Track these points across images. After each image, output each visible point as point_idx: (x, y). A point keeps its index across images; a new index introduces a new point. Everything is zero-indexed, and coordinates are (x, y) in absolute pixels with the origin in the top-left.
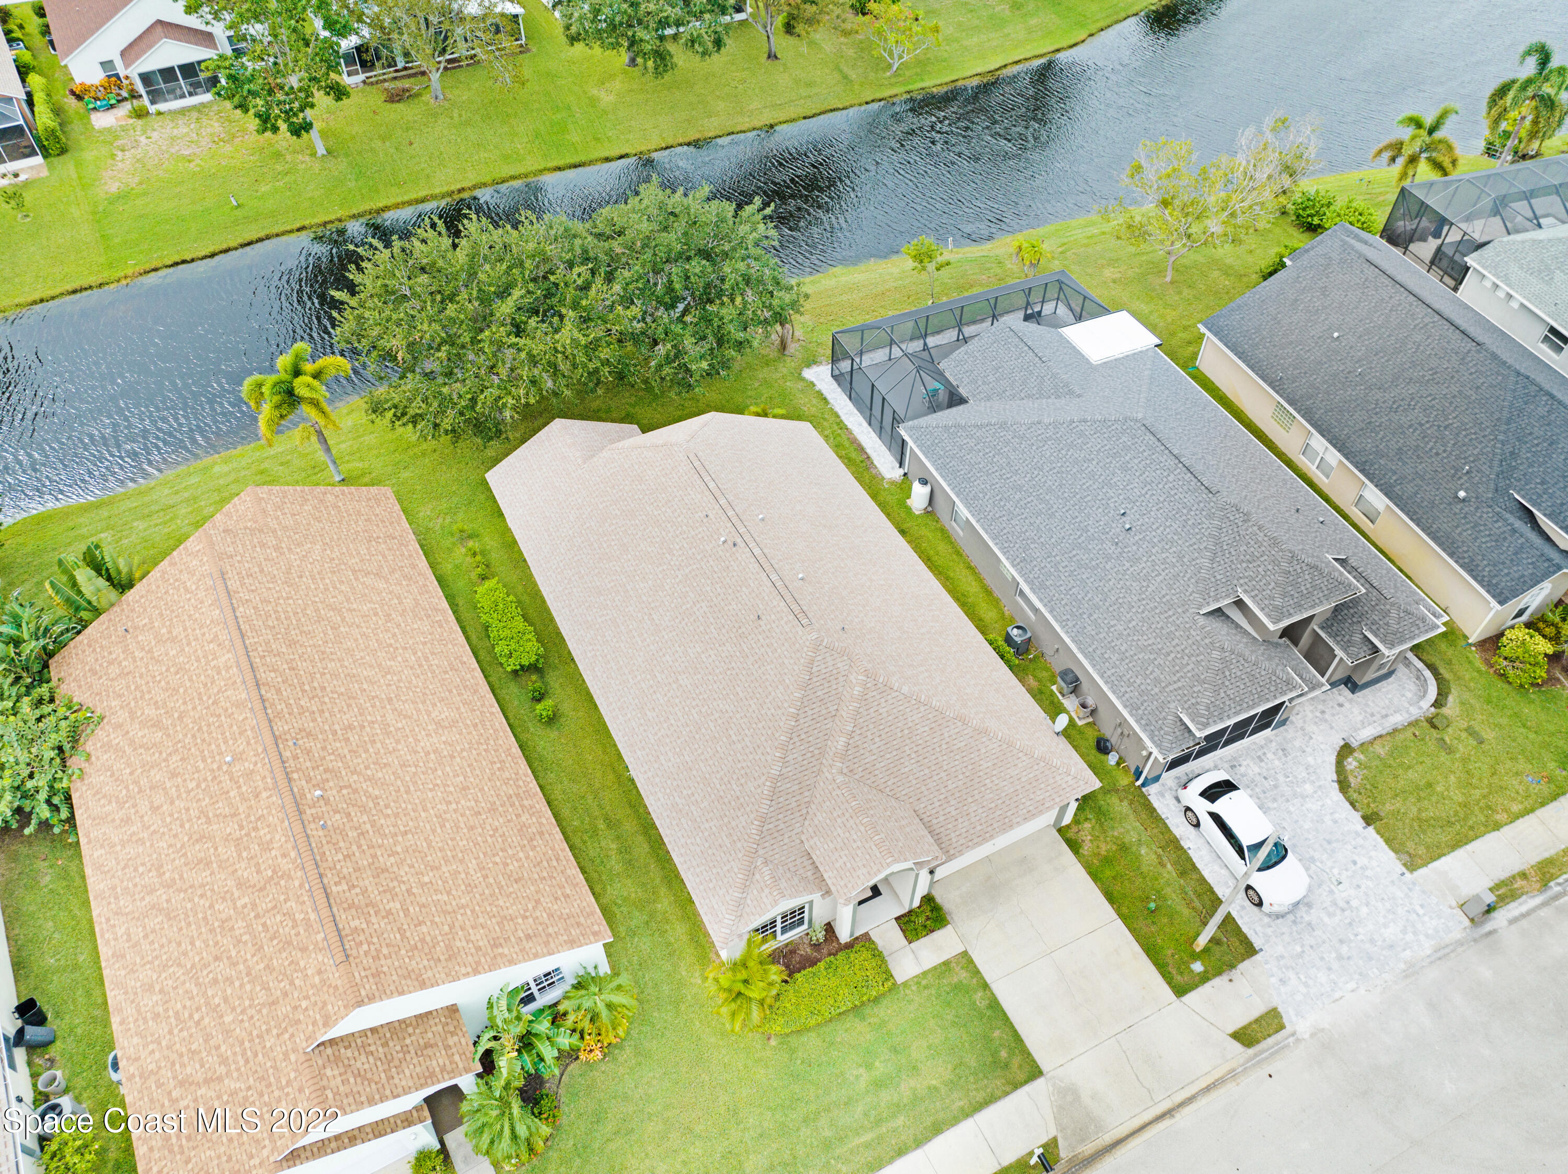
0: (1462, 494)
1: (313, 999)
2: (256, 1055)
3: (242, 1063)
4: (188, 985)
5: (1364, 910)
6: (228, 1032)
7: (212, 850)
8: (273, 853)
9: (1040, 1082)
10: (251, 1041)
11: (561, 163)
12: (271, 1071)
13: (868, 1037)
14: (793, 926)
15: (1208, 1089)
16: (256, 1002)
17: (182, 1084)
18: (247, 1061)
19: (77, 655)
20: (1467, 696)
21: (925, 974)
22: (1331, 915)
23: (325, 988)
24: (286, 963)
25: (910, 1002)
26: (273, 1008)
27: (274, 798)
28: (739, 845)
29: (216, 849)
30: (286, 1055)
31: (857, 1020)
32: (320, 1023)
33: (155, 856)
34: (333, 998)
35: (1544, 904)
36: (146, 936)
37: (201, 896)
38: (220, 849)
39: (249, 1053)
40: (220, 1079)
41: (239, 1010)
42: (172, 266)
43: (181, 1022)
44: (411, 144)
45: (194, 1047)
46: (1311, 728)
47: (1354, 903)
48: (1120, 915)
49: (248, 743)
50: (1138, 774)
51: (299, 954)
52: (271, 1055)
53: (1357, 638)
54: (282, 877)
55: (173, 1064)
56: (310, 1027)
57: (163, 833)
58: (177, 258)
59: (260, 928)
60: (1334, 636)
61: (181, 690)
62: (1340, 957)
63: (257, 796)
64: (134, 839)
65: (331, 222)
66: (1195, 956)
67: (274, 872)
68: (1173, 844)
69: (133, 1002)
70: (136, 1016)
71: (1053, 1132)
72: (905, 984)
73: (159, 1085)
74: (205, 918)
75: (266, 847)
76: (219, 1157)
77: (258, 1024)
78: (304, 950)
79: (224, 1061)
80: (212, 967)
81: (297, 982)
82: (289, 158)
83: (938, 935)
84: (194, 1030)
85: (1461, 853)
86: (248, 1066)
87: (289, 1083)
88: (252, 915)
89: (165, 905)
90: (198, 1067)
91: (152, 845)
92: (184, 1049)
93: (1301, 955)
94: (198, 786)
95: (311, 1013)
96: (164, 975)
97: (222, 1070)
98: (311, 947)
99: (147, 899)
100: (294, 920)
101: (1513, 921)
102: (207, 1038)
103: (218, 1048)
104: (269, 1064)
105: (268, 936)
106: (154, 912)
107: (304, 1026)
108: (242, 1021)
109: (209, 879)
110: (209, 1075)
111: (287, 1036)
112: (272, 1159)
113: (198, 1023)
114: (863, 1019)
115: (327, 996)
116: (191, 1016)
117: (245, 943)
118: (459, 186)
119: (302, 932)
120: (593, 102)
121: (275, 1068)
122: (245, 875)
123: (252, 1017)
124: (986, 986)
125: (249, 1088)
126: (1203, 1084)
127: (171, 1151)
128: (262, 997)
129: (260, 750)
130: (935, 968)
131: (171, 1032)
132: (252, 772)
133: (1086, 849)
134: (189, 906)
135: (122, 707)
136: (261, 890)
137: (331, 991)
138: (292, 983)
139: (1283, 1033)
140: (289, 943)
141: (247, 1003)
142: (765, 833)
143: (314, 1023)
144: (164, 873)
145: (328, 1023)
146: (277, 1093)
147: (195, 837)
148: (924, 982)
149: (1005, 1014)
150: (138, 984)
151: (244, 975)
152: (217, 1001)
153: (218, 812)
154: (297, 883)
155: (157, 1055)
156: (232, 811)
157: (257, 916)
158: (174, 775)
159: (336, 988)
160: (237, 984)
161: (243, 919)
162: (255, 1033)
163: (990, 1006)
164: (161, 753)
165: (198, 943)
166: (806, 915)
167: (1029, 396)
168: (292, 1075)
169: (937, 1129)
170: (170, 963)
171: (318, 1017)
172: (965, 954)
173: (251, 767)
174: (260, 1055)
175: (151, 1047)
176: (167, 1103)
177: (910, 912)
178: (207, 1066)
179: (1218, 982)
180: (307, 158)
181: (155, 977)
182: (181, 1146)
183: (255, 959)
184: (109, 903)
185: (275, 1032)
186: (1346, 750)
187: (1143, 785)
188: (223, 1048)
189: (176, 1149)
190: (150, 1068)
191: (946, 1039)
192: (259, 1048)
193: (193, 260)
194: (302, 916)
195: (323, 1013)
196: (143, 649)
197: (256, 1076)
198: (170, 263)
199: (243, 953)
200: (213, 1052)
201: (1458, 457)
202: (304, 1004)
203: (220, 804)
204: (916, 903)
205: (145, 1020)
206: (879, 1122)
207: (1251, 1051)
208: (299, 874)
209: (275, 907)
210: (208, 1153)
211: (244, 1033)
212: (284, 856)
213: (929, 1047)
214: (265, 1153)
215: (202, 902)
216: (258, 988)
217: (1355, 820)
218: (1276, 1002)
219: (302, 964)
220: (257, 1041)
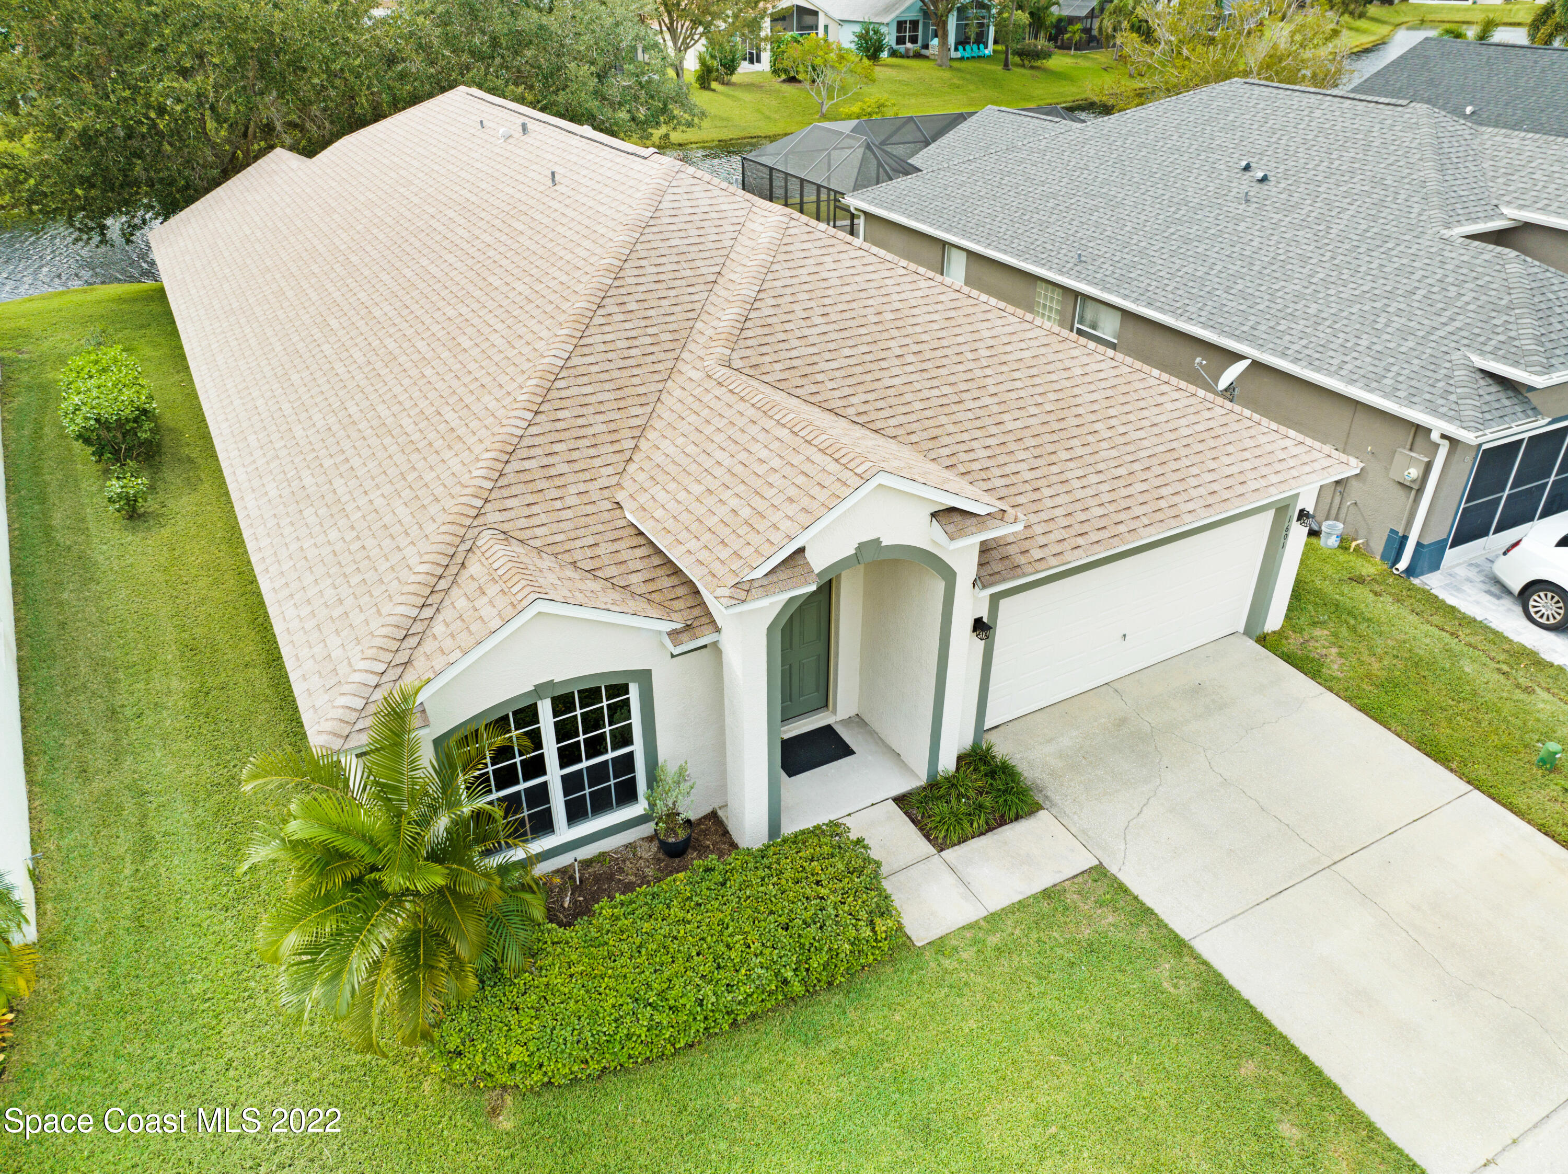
13: (833, 1093)
14: (601, 804)
21: (994, 919)
25: (959, 989)
31: (794, 1046)
50: (1397, 544)
72: (939, 946)
83: (1016, 832)
124: (1179, 946)
130: (1021, 905)
142: (511, 478)
148: (994, 940)
149: (1257, 1016)
163: (1204, 996)
166: (637, 748)
172: (1099, 872)
177: (933, 784)
187: (1411, 571)
191: (1091, 1089)
204: (947, 763)
213: (1041, 1117)
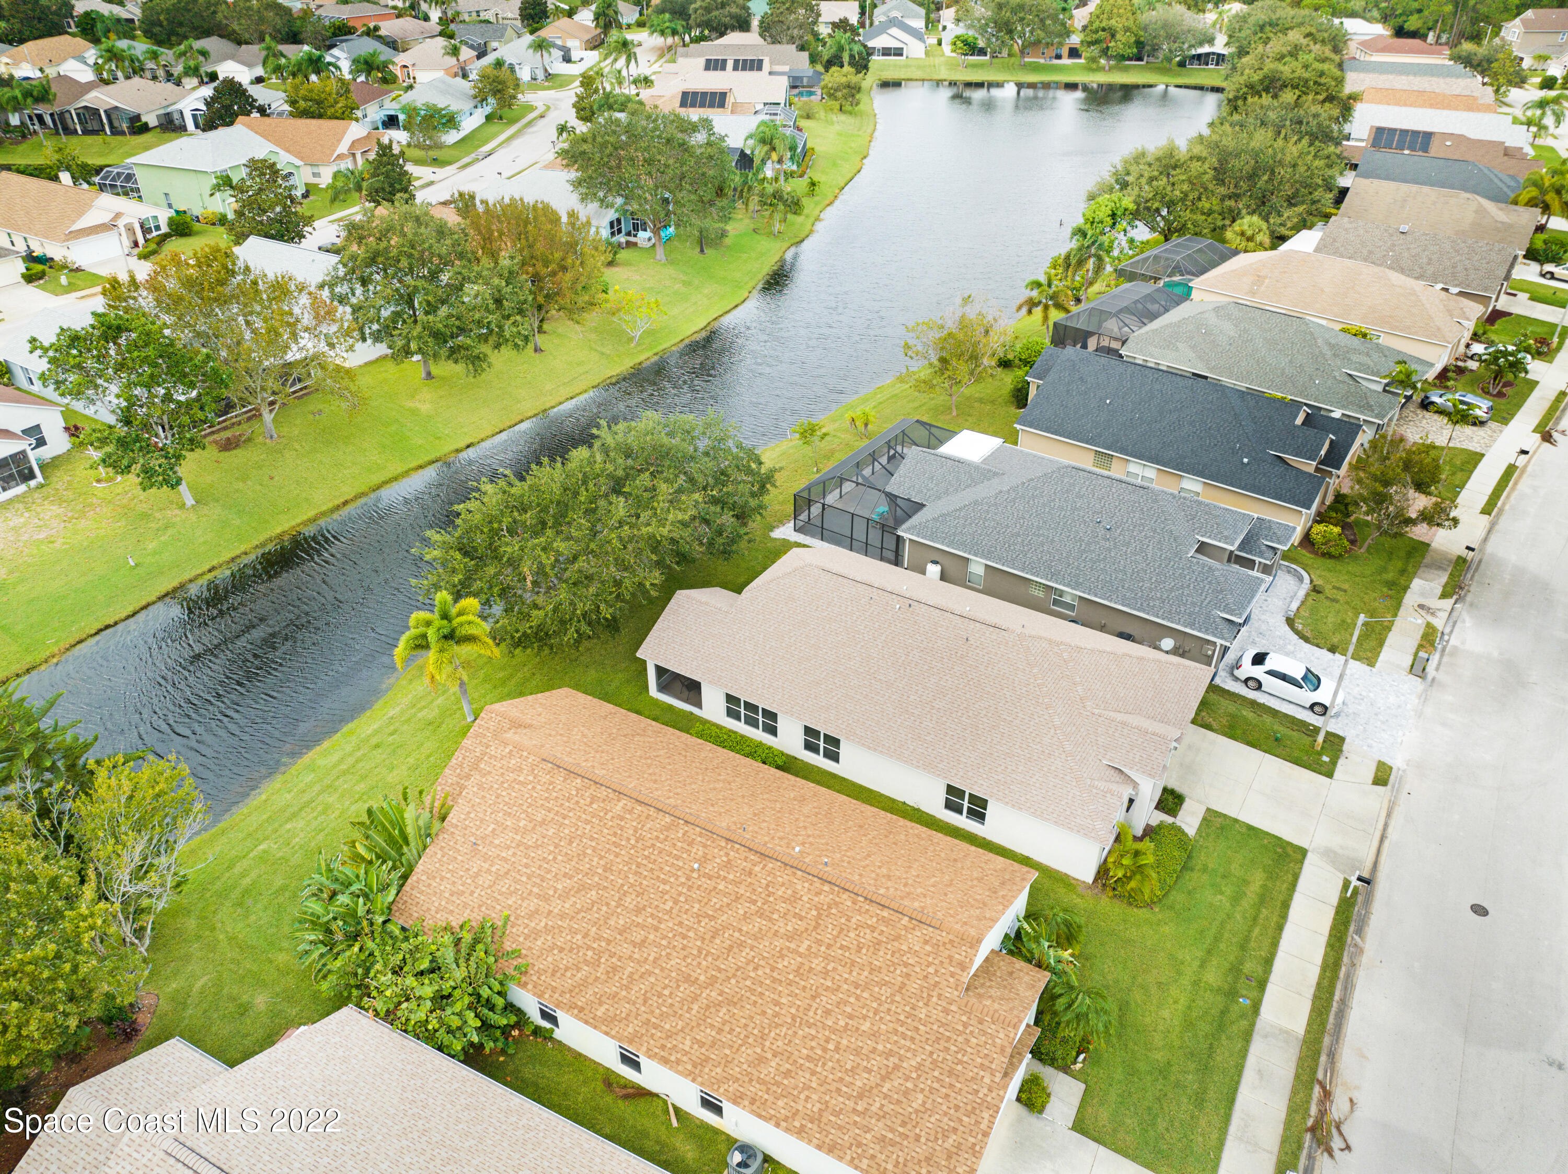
0: (1246, 460)
1: (936, 962)
2: (917, 1029)
3: (908, 1043)
4: (801, 1032)
5: (1371, 695)
6: (875, 1035)
7: (736, 934)
8: (805, 899)
9: (1309, 855)
10: (903, 1024)
11: (420, 462)
12: (941, 1030)
13: (1205, 877)
15: (1389, 815)
16: (883, 998)
17: (861, 1096)
18: (912, 1039)
19: (421, 892)
20: (1318, 572)
21: (1201, 827)
22: (1359, 704)
23: (941, 948)
24: (889, 957)
25: (1207, 847)
26: (904, 991)
27: (771, 865)
28: (1068, 778)
29: (740, 930)
30: (946, 1011)
32: (959, 971)
33: (674, 974)
34: (954, 950)
35: (1442, 656)
36: (720, 1031)
37: (755, 969)
38: (745, 929)
39: (909, 1033)
40: (897, 1067)
41: (871, 1015)
42: (96, 634)
43: (819, 1060)
44: (272, 478)
45: (848, 1067)
46: (1263, 617)
47: (1364, 693)
48: (1265, 751)
49: (705, 846)
51: (896, 944)
52: (931, 1020)
53: (1264, 548)
54: (830, 907)
55: (838, 1090)
56: (951, 980)
57: (668, 954)
58: (99, 625)
59: (840, 952)
60: (1250, 553)
61: (589, 851)
62: (1383, 723)
63: (750, 873)
64: (636, 977)
65: (238, 556)
66: (1320, 754)
67: (817, 909)
68: (1253, 704)
69: (751, 1080)
70: (764, 1088)
71: (1342, 877)
72: (1195, 840)
73: (837, 1114)
74: (774, 980)
75: (795, 898)
76: (946, 1114)
77: (899, 1010)
78: (897, 938)
79: (889, 1054)
80: (815, 1005)
81: (910, 961)
82: (158, 515)
83: (1185, 806)
84: (837, 1056)
85: (1385, 649)
86: (917, 1041)
87: (965, 1025)
88: (823, 949)
89: (720, 998)
90: (866, 1075)
91: (662, 970)
92: (840, 1075)
93: (1365, 730)
94: (676, 902)
95: (943, 971)
96: (767, 1044)
97: (894, 1060)
98: (903, 933)
99: (695, 1007)
100: (869, 926)
101: (1437, 669)
102: (857, 1052)
103: (874, 1050)
104: (935, 1027)
105: (853, 951)
106: (712, 1010)
107: (945, 983)
108: (881, 1018)
109: (752, 953)
110: (883, 1072)
111: (935, 999)
112: (997, 1080)
113: (837, 1049)
114: (1192, 870)
115: (947, 952)
116: (825, 1050)
117: (834, 969)
118: (342, 500)
119: (884, 929)
120: (414, 412)
121: (943, 1025)
122: (790, 928)
123: (889, 1010)
124: (1236, 820)
125: (932, 1053)
126: (1383, 814)
127: (893, 1143)
128: (886, 992)
129: (723, 844)
130: (1201, 824)
131: (813, 1073)
132: (729, 861)
133: (1215, 725)
134: (748, 983)
135: (523, 899)
136: (815, 928)
137: (948, 946)
138: (906, 965)
139: (1394, 771)
140: (879, 943)
141: (875, 1005)
143: (952, 975)
144: (697, 979)
145: (963, 967)
146: (960, 1039)
147: (707, 937)
148: (1204, 834)
149: (1260, 829)
150: (745, 1066)
151: (853, 990)
152: (842, 1023)
153: (717, 906)
154: (849, 903)
155: (814, 1097)
156: (733, 898)
157: (829, 946)
158: (639, 910)
159: (951, 941)
160: (852, 1000)
161: (816, 956)
162: (902, 1017)
163: (1249, 829)
164: (608, 904)
165: (783, 1000)
167: (967, 487)
168: (964, 1018)
169: (1286, 905)
170: (766, 1031)
171: (952, 969)
172: (1208, 810)
173: (725, 859)
174: (921, 1027)
175: (802, 1096)
176: (857, 1119)
177: (1160, 801)
178: (875, 1069)
179: (1341, 762)
180: (177, 512)
181: (758, 1050)
182: (901, 1134)
183: (854, 974)
184: (653, 1035)
185: (921, 1004)
186: (1290, 622)
188: (880, 1047)
189: (898, 1139)
190: (815, 1109)
191: (1244, 857)
192: (916, 1024)
193: (116, 623)
194: (875, 920)
195: (954, 964)
196: (508, 848)
197: (930, 1042)
198: (93, 632)
199: (837, 977)
200: (872, 1056)
201: (1228, 442)
202: (931, 970)
203: (715, 900)
204: (1159, 794)
205: (778, 1084)
206: (1255, 919)
207: (1389, 787)
208: (845, 896)
209: (842, 929)
210: (932, 1120)
211: (891, 1025)
212: (818, 894)
213: (1240, 866)
214: (987, 1080)
215: (760, 972)
216: (877, 989)
217: (1325, 653)
218: (1377, 758)
219: (904, 947)
220: (909, 1021)
